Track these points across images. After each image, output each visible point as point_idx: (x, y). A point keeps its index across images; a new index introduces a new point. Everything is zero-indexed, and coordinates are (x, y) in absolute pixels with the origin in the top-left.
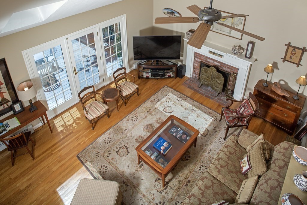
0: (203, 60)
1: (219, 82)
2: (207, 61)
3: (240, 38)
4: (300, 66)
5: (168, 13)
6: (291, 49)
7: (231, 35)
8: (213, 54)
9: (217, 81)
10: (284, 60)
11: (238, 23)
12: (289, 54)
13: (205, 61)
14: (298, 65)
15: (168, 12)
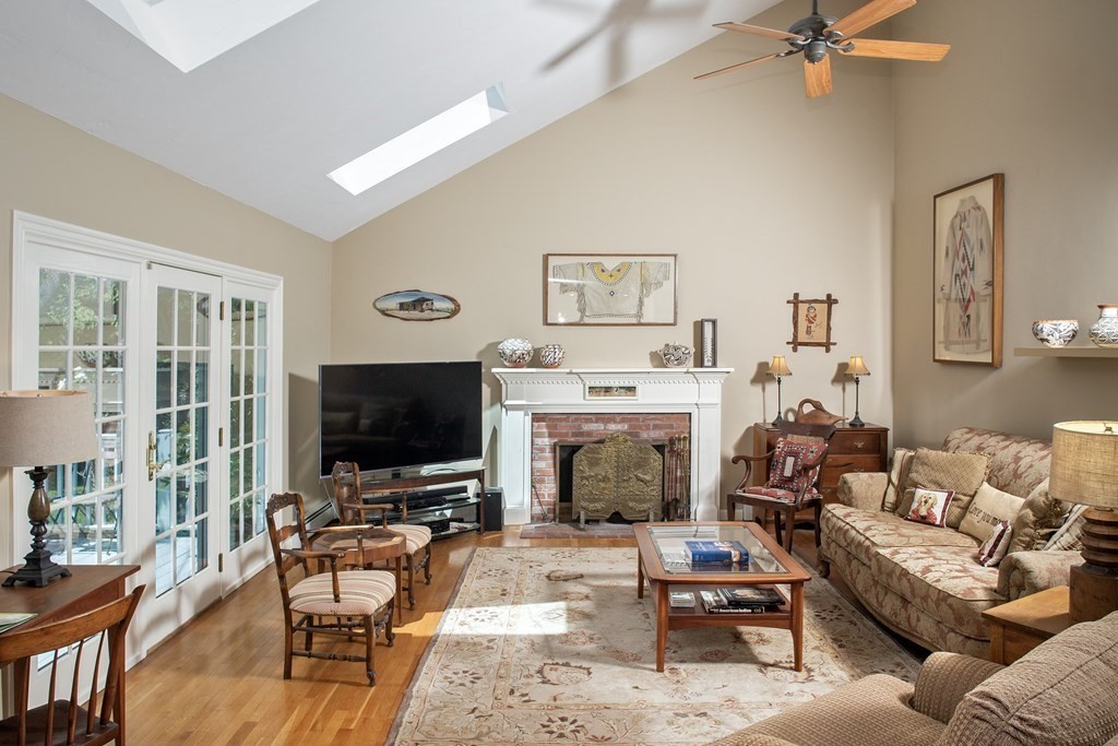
0: (566, 435)
1: (648, 478)
2: (582, 434)
3: (672, 322)
4: (831, 347)
5: (402, 306)
6: (803, 308)
7: (643, 321)
8: (602, 393)
9: (639, 479)
10: (796, 344)
11: (660, 277)
12: (802, 324)
13: (575, 435)
14: (827, 345)
15: (401, 304)
